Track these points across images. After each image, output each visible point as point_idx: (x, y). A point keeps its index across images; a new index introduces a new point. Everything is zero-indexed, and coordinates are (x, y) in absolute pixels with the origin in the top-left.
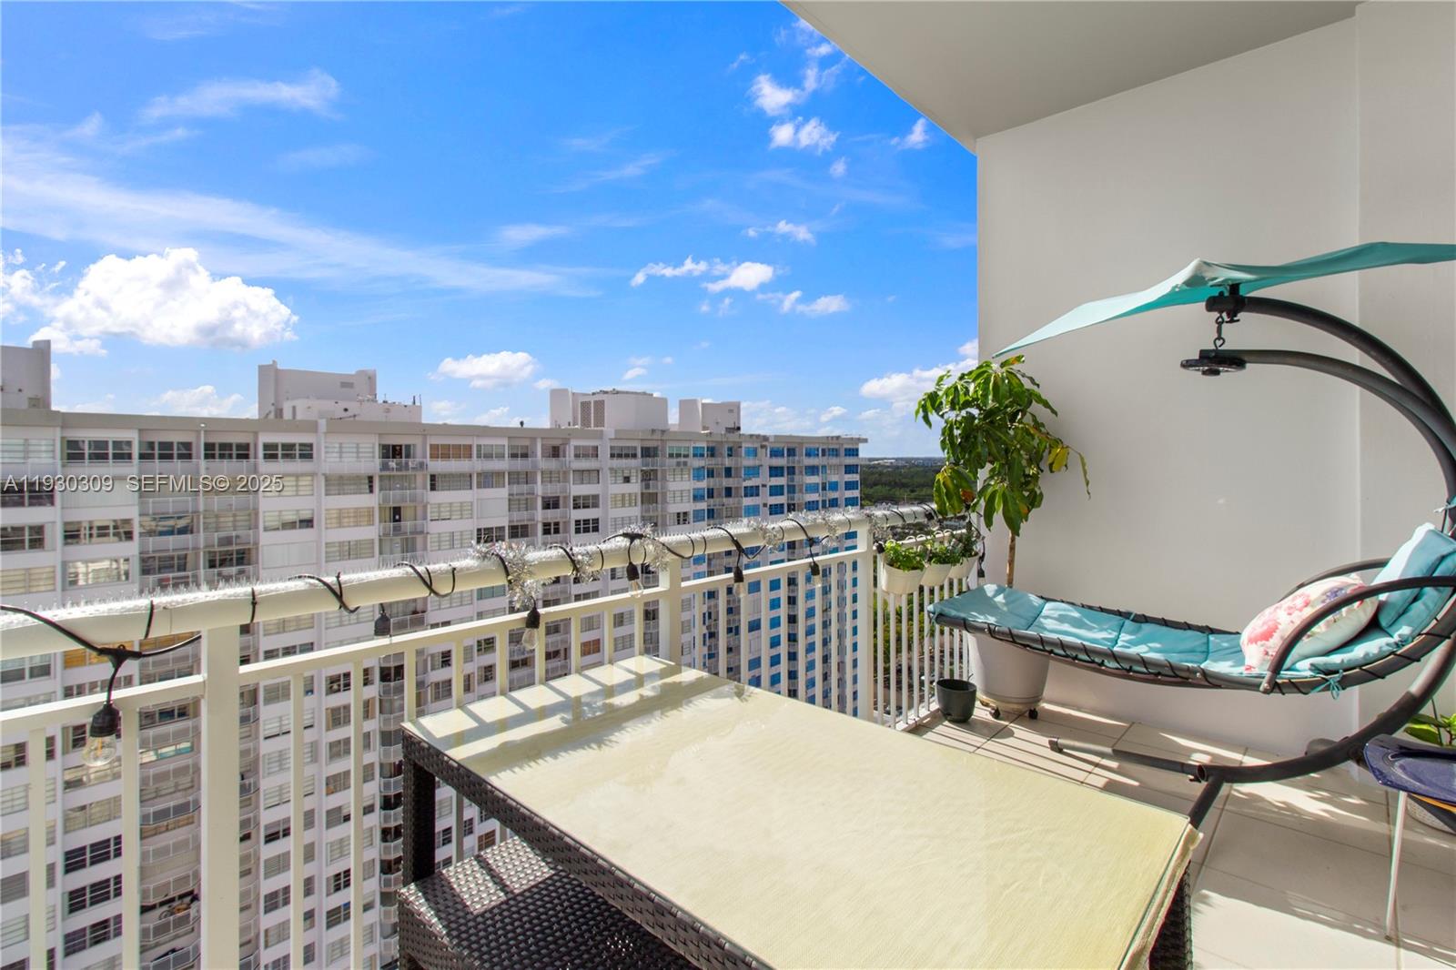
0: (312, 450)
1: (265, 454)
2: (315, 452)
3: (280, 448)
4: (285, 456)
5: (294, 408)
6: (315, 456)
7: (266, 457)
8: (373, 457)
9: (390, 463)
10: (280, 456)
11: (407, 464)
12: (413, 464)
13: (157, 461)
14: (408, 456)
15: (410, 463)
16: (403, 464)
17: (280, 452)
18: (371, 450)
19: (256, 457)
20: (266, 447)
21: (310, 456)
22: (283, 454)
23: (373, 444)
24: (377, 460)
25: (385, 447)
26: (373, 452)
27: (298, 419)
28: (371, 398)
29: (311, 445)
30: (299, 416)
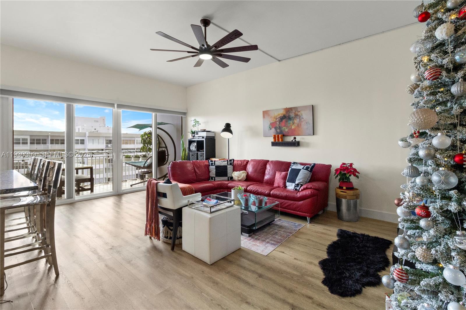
0: (84, 141)
3: (79, 141)
5: (79, 129)
6: (85, 143)
8: (103, 143)
9: (109, 145)
13: (35, 144)
23: (103, 140)
24: (105, 144)
25: (107, 140)
26: (103, 142)
27: (80, 133)
28: (104, 125)
29: (83, 140)
30: (80, 131)
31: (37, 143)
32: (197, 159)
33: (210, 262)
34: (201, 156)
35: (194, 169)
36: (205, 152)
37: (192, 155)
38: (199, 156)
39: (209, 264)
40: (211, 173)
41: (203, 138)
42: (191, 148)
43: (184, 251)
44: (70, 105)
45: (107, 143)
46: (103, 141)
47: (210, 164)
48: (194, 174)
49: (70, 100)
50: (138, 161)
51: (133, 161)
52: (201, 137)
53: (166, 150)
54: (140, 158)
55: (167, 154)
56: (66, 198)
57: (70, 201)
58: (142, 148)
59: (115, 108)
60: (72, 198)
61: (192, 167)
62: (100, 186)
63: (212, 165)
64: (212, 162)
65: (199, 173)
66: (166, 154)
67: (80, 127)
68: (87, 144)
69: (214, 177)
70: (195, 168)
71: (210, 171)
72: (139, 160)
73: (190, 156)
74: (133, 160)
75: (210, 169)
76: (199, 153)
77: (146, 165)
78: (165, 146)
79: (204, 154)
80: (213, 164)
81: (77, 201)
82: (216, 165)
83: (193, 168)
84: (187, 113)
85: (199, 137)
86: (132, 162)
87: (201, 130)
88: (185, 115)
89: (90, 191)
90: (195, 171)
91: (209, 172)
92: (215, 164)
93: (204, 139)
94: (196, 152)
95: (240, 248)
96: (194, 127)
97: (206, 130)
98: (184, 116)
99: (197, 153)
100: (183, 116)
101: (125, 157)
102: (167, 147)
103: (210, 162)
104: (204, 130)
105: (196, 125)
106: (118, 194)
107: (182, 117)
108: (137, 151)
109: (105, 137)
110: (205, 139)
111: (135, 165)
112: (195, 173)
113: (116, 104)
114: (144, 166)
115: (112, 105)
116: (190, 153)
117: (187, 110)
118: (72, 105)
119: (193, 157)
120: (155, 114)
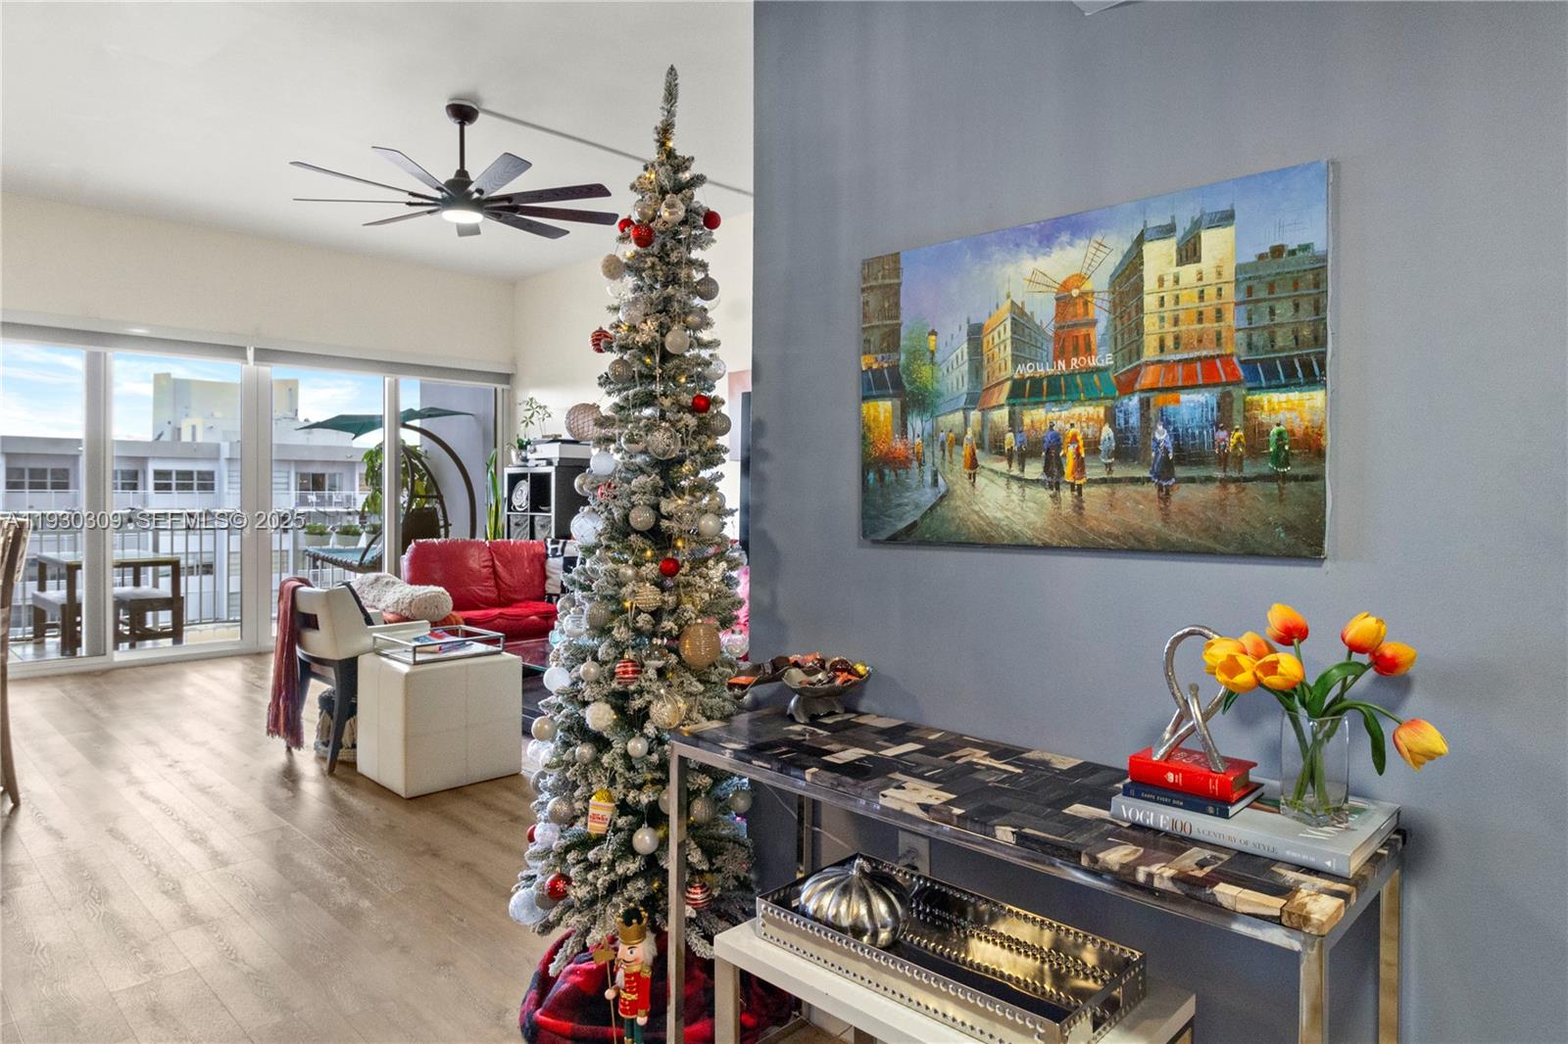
0: (213, 479)
1: (156, 484)
2: (216, 482)
3: (174, 476)
4: (181, 487)
5: (194, 427)
6: (216, 487)
7: (158, 487)
8: (288, 489)
9: (309, 497)
10: (174, 486)
11: (330, 497)
12: (337, 498)
13: (27, 491)
14: (333, 487)
15: (334, 497)
16: (327, 498)
17: (174, 482)
18: (285, 480)
19: (145, 488)
20: (158, 474)
21: (211, 487)
22: (177, 484)
23: (289, 472)
24: (293, 493)
25: (303, 476)
26: (288, 484)
27: (198, 444)
28: (291, 415)
29: (211, 474)
30: (199, 439)
31: (32, 486)
32: (532, 537)
33: (406, 791)
34: (543, 526)
35: (493, 566)
36: (552, 514)
37: (517, 524)
38: (538, 528)
39: (403, 795)
40: (549, 581)
41: (549, 463)
42: (516, 502)
43: (362, 775)
44: (98, 354)
45: (303, 488)
46: (288, 477)
47: (549, 552)
48: (492, 583)
49: (95, 338)
50: (353, 547)
51: (337, 547)
52: (544, 462)
53: (438, 506)
54: (360, 534)
55: (442, 523)
56: (84, 654)
57: (97, 663)
58: (370, 499)
59: (247, 363)
60: (104, 654)
61: (486, 561)
62: (214, 629)
63: (554, 556)
64: (554, 546)
65: (508, 581)
66: (438, 521)
67: (198, 421)
68: (226, 490)
69: (555, 595)
70: (497, 562)
71: (548, 574)
72: (357, 545)
73: (512, 529)
74: (334, 542)
75: (547, 568)
76: (537, 519)
77: (368, 558)
78: (435, 494)
79: (550, 522)
80: (559, 553)
81: (119, 665)
82: (565, 555)
83: (490, 564)
84: (512, 374)
85: (537, 462)
86: (329, 551)
87: (544, 437)
88: (508, 383)
89: (168, 642)
90: (495, 572)
91: (545, 577)
92: (563, 551)
93: (551, 470)
94: (529, 514)
95: (517, 774)
96: (527, 425)
97: (560, 436)
98: (506, 387)
99: (532, 518)
100: (500, 387)
101: (306, 533)
102: (442, 497)
103: (549, 544)
104: (556, 436)
105: (533, 420)
106: (258, 651)
107: (496, 390)
108: (350, 510)
109: (297, 462)
110: (556, 467)
111: (340, 559)
112: (495, 579)
113: (252, 348)
114: (361, 564)
115: (238, 352)
116: (511, 518)
117: (514, 363)
118: (105, 354)
119: (518, 530)
120: (393, 380)
